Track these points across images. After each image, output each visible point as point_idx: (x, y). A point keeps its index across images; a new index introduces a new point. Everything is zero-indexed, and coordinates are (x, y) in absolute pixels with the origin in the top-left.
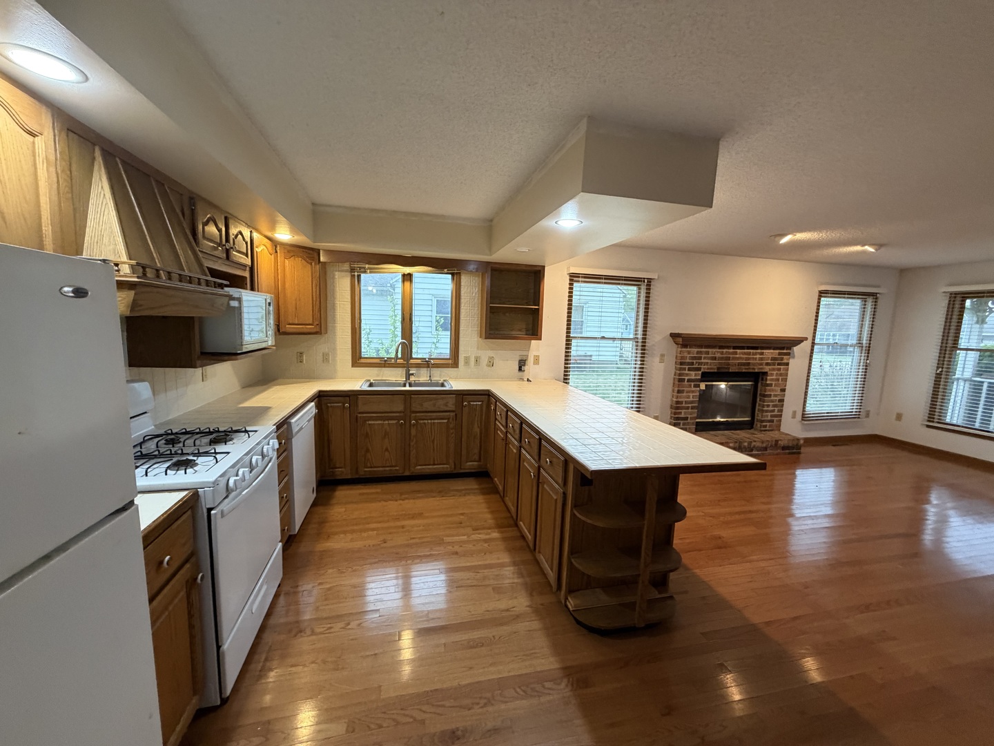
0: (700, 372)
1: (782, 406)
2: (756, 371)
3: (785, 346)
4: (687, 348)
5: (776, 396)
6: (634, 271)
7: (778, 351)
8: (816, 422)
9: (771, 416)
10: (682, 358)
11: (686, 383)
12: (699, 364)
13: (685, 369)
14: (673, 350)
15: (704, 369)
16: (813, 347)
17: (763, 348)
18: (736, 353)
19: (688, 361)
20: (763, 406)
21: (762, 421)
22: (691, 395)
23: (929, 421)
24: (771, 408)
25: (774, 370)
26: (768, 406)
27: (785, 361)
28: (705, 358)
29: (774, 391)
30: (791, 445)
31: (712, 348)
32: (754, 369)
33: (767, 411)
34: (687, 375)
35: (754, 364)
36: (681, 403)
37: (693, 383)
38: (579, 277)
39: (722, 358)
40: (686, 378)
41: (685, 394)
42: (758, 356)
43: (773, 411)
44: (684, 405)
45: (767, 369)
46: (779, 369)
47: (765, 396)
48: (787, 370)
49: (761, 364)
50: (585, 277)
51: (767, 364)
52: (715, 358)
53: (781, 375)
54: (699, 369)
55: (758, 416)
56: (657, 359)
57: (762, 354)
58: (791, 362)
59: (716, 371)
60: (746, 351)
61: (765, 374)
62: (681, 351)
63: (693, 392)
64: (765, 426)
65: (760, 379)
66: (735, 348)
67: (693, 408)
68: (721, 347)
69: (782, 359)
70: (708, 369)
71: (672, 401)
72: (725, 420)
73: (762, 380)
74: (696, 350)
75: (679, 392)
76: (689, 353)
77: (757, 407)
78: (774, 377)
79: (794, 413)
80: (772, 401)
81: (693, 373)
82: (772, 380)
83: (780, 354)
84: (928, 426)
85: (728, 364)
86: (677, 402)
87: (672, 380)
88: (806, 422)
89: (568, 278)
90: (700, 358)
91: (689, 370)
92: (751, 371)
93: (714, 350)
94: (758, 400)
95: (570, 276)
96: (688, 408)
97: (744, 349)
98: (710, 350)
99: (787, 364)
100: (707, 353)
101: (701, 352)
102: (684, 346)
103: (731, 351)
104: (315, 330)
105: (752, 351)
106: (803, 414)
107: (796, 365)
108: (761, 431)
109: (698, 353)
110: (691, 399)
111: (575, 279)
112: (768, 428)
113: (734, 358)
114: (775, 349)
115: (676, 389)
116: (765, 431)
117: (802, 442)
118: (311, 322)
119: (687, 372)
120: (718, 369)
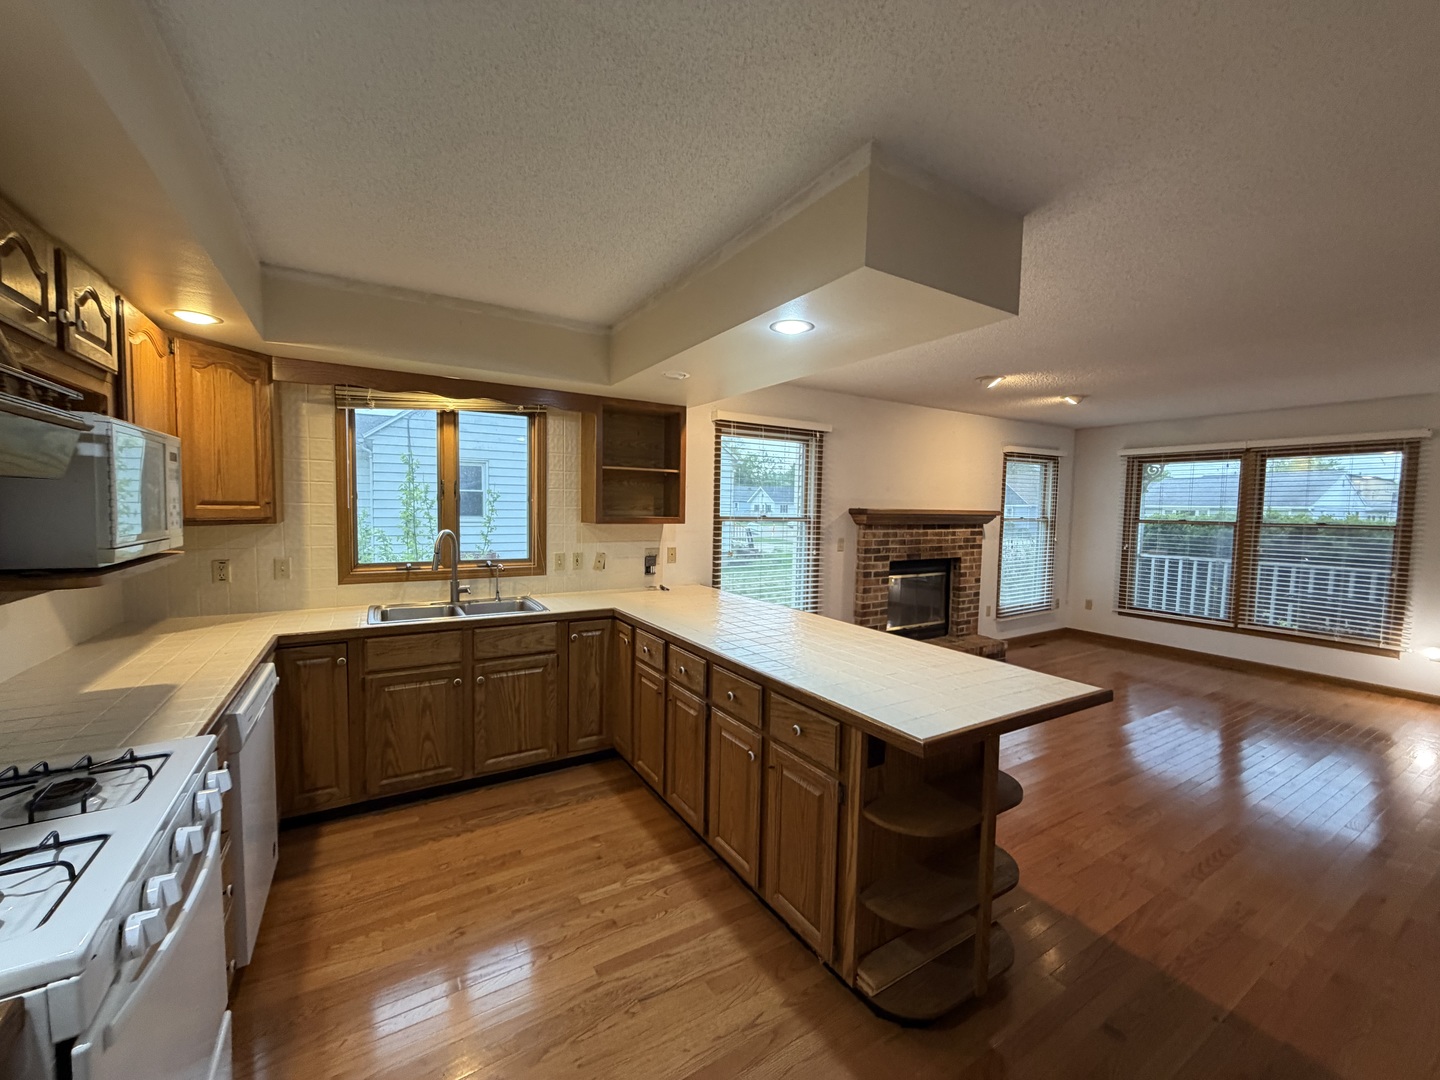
0: (888, 562)
1: (978, 601)
2: (949, 557)
3: (974, 522)
4: (871, 529)
5: (971, 588)
6: (803, 420)
7: (970, 530)
8: (1011, 619)
9: (968, 615)
10: (867, 543)
11: (873, 578)
12: (888, 550)
13: (870, 559)
14: (851, 532)
15: (893, 557)
16: (1002, 523)
17: (955, 527)
18: (926, 534)
19: (874, 547)
20: (959, 603)
21: (958, 624)
22: (879, 594)
23: (1120, 607)
24: (966, 606)
25: (966, 554)
26: (964, 602)
27: (978, 542)
28: (893, 542)
29: (968, 582)
30: (995, 651)
31: (900, 528)
32: (947, 554)
33: (963, 610)
34: (874, 567)
35: (946, 548)
36: (868, 606)
37: (881, 578)
38: (729, 426)
39: (911, 542)
40: (873, 571)
41: (872, 594)
42: (950, 537)
43: (969, 608)
44: (872, 609)
45: (960, 553)
46: (972, 554)
47: (959, 589)
48: (980, 553)
49: (954, 548)
50: (738, 427)
51: (960, 547)
52: (903, 542)
53: (974, 560)
54: (886, 558)
55: (953, 617)
56: (835, 546)
57: (954, 534)
58: (984, 543)
59: (906, 559)
60: (937, 531)
61: (958, 560)
62: (864, 534)
63: (881, 590)
64: (962, 630)
65: (952, 567)
66: (926, 527)
67: (882, 612)
68: (910, 527)
69: (974, 540)
70: (897, 557)
71: (857, 605)
72: (917, 625)
73: (955, 568)
74: (882, 531)
75: (865, 591)
76: (874, 535)
77: (951, 605)
78: (968, 564)
79: (989, 608)
80: (968, 596)
81: (880, 563)
82: (966, 567)
83: (972, 533)
84: (1120, 613)
85: (919, 550)
86: (864, 607)
87: (854, 574)
88: (1002, 620)
89: (713, 427)
90: (887, 543)
91: (876, 559)
92: (944, 557)
93: (903, 531)
94: (951, 595)
95: (717, 425)
96: (876, 613)
97: (934, 528)
98: (898, 531)
99: (980, 546)
100: (895, 535)
101: (888, 535)
102: (869, 526)
103: (921, 531)
104: (262, 515)
105: (943, 531)
106: (998, 610)
107: (988, 544)
108: (958, 636)
109: (885, 535)
110: (880, 600)
111: (723, 429)
112: (965, 632)
113: (926, 542)
114: (967, 527)
115: (861, 588)
116: (962, 635)
117: (1006, 646)
118: (253, 498)
119: (872, 563)
120: (908, 556)
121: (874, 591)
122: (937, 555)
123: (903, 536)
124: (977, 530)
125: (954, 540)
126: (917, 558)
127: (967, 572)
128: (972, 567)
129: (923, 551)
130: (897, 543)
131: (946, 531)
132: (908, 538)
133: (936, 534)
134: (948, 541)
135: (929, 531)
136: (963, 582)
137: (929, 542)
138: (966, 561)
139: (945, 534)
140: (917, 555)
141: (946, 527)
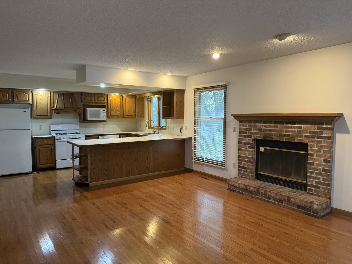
0: (252, 139)
10: (240, 129)
11: (243, 145)
25: (314, 142)
34: (243, 140)
37: (247, 146)
39: (266, 130)
44: (243, 159)
52: (261, 130)
54: (250, 137)
56: (232, 129)
59: (263, 139)
62: (239, 125)
69: (322, 133)
70: (257, 137)
74: (248, 124)
76: (244, 126)
78: (315, 148)
81: (247, 139)
82: (313, 150)
83: (318, 128)
85: (271, 135)
91: (245, 136)
95: (195, 90)
97: (283, 124)
101: (251, 126)
102: (241, 121)
104: (134, 117)
118: (132, 115)
120: (264, 137)
121: (244, 151)
122: (286, 139)
123: (260, 127)
124: (324, 126)
125: (300, 131)
126: (270, 139)
127: (315, 153)
128: (320, 151)
129: (275, 136)
130: (256, 130)
131: (293, 125)
132: (263, 128)
133: (285, 127)
134: (295, 131)
135: (278, 125)
136: (312, 159)
137: (279, 131)
138: (313, 146)
139: (291, 127)
140: (270, 137)
141: (295, 123)
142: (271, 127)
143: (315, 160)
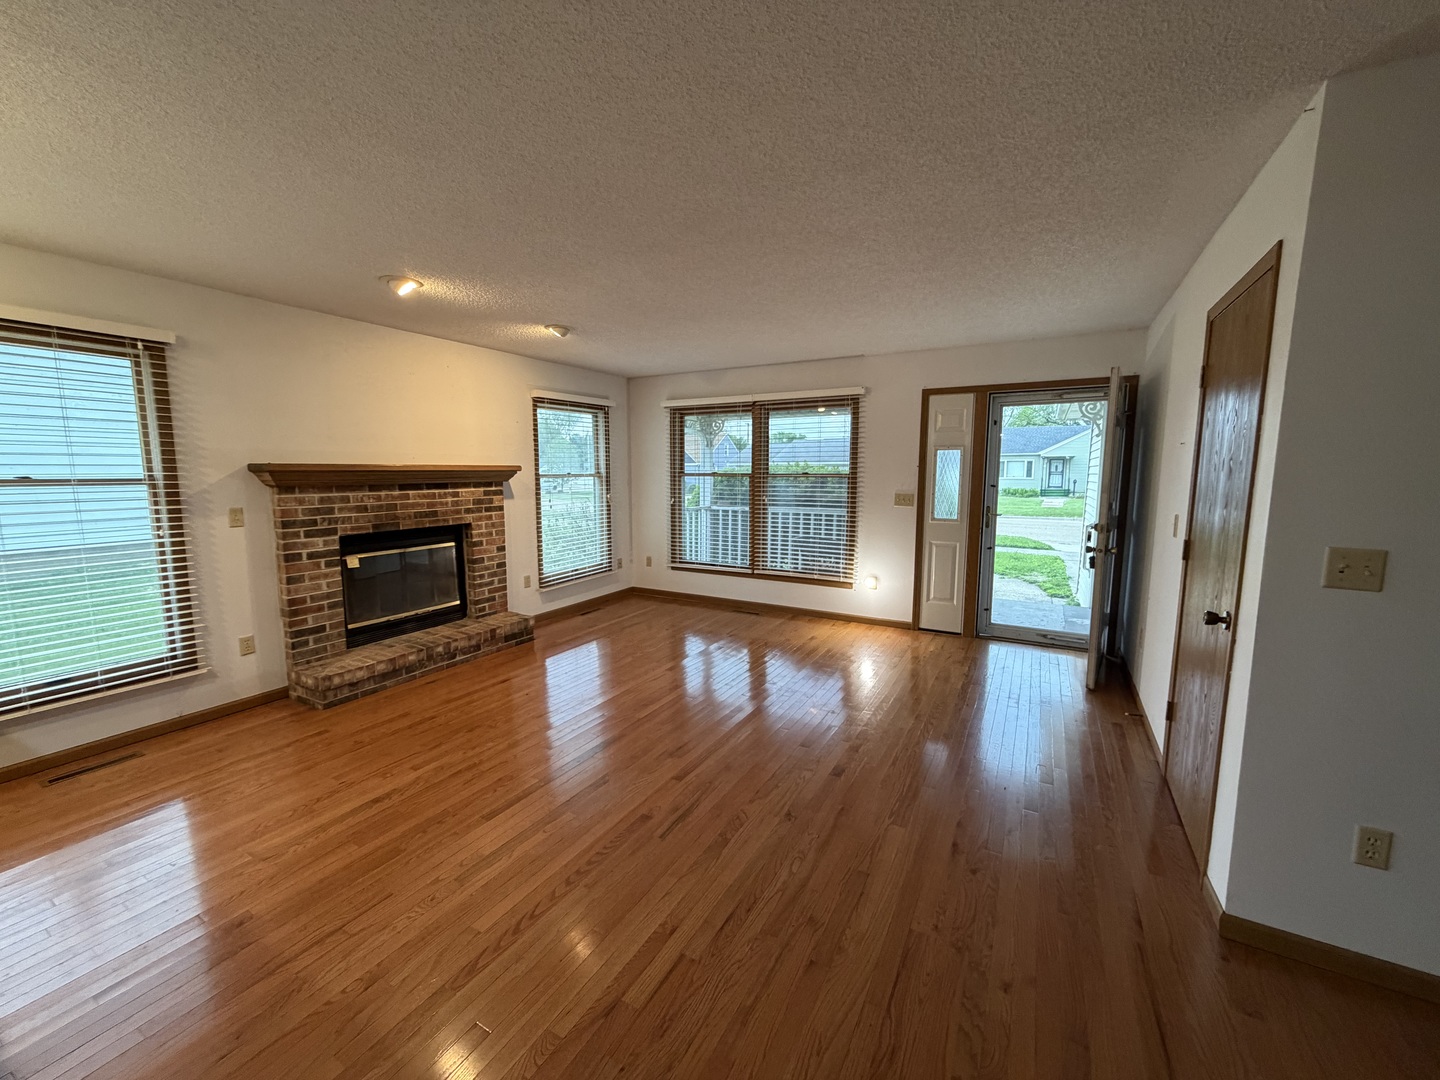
0: (336, 537)
1: (505, 572)
2: (451, 523)
3: (495, 479)
4: (293, 492)
5: (491, 559)
7: (482, 489)
8: (560, 586)
9: (490, 592)
10: (284, 513)
11: (305, 561)
12: (332, 521)
13: (297, 535)
14: (264, 502)
15: (345, 529)
16: (537, 480)
17: (456, 485)
18: (407, 497)
19: (301, 518)
20: (474, 578)
21: (477, 602)
22: (323, 582)
23: (673, 562)
24: (487, 580)
25: (480, 519)
26: (482, 577)
27: (496, 504)
28: (341, 510)
29: (487, 553)
30: (516, 631)
31: (354, 490)
32: (447, 521)
33: (481, 585)
34: (305, 545)
35: (445, 513)
36: (303, 601)
37: (323, 561)
39: (380, 508)
40: (304, 552)
41: (307, 583)
42: (450, 499)
43: (492, 583)
44: (309, 604)
45: (469, 518)
46: (490, 517)
48: (503, 517)
49: (458, 512)
51: (468, 511)
52: (365, 509)
53: (493, 525)
54: (334, 532)
55: (471, 596)
56: (221, 523)
58: (506, 504)
59: (371, 531)
60: (426, 491)
61: (468, 526)
62: (279, 500)
63: (326, 576)
64: (484, 609)
66: (402, 487)
67: (332, 606)
68: (373, 488)
69: (491, 501)
70: (352, 529)
71: (282, 600)
72: (413, 613)
73: (467, 537)
74: (318, 495)
75: (290, 581)
76: (301, 502)
77: (467, 581)
78: (484, 530)
79: (527, 580)
80: (487, 568)
81: (320, 540)
82: (481, 535)
83: (486, 493)
84: (673, 568)
85: (395, 517)
86: (291, 602)
87: (275, 558)
88: (544, 590)
90: (330, 511)
91: (308, 535)
93: (361, 494)
94: (467, 569)
96: (320, 608)
97: (421, 489)
98: (350, 494)
99: (501, 508)
100: (347, 500)
101: (330, 500)
102: (290, 489)
103: (397, 493)
106: (540, 579)
107: (515, 509)
108: (478, 617)
109: (322, 501)
110: (325, 590)
112: (487, 611)
113: (405, 506)
115: (285, 576)
116: (483, 616)
117: (532, 622)
119: (303, 540)
120: (374, 526)
121: (312, 579)
122: (430, 522)
123: (362, 501)
124: (493, 488)
125: (457, 502)
126: (393, 529)
127: (484, 539)
128: (491, 534)
129: (404, 519)
130: (350, 510)
131: (442, 491)
132: (370, 503)
133: (425, 496)
134: (447, 503)
135: (411, 492)
136: (480, 552)
137: (413, 506)
138: (480, 527)
139: (440, 496)
140: (392, 524)
141: (445, 486)
142: (394, 498)
143: (485, 551)
